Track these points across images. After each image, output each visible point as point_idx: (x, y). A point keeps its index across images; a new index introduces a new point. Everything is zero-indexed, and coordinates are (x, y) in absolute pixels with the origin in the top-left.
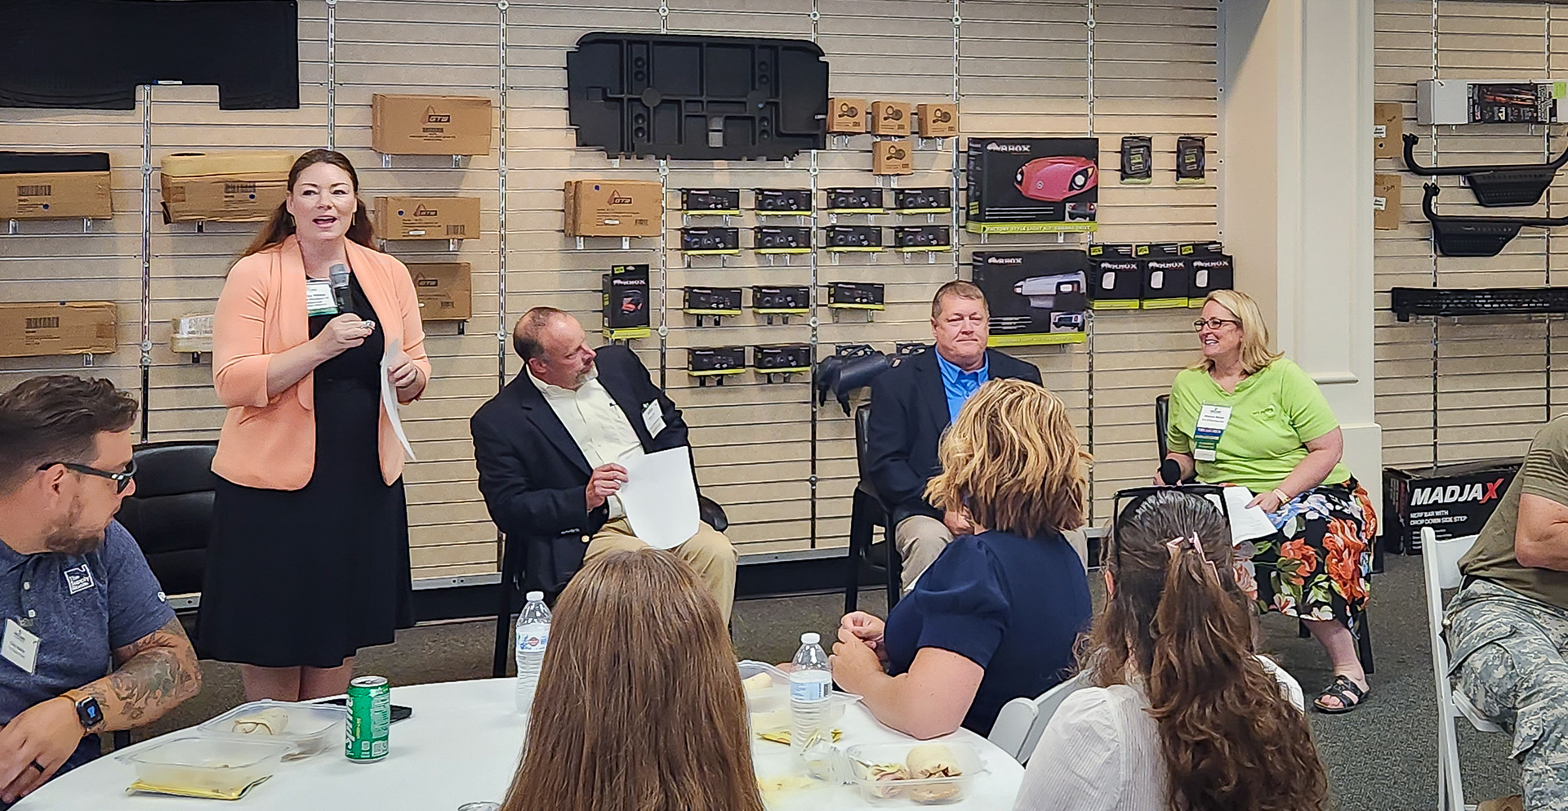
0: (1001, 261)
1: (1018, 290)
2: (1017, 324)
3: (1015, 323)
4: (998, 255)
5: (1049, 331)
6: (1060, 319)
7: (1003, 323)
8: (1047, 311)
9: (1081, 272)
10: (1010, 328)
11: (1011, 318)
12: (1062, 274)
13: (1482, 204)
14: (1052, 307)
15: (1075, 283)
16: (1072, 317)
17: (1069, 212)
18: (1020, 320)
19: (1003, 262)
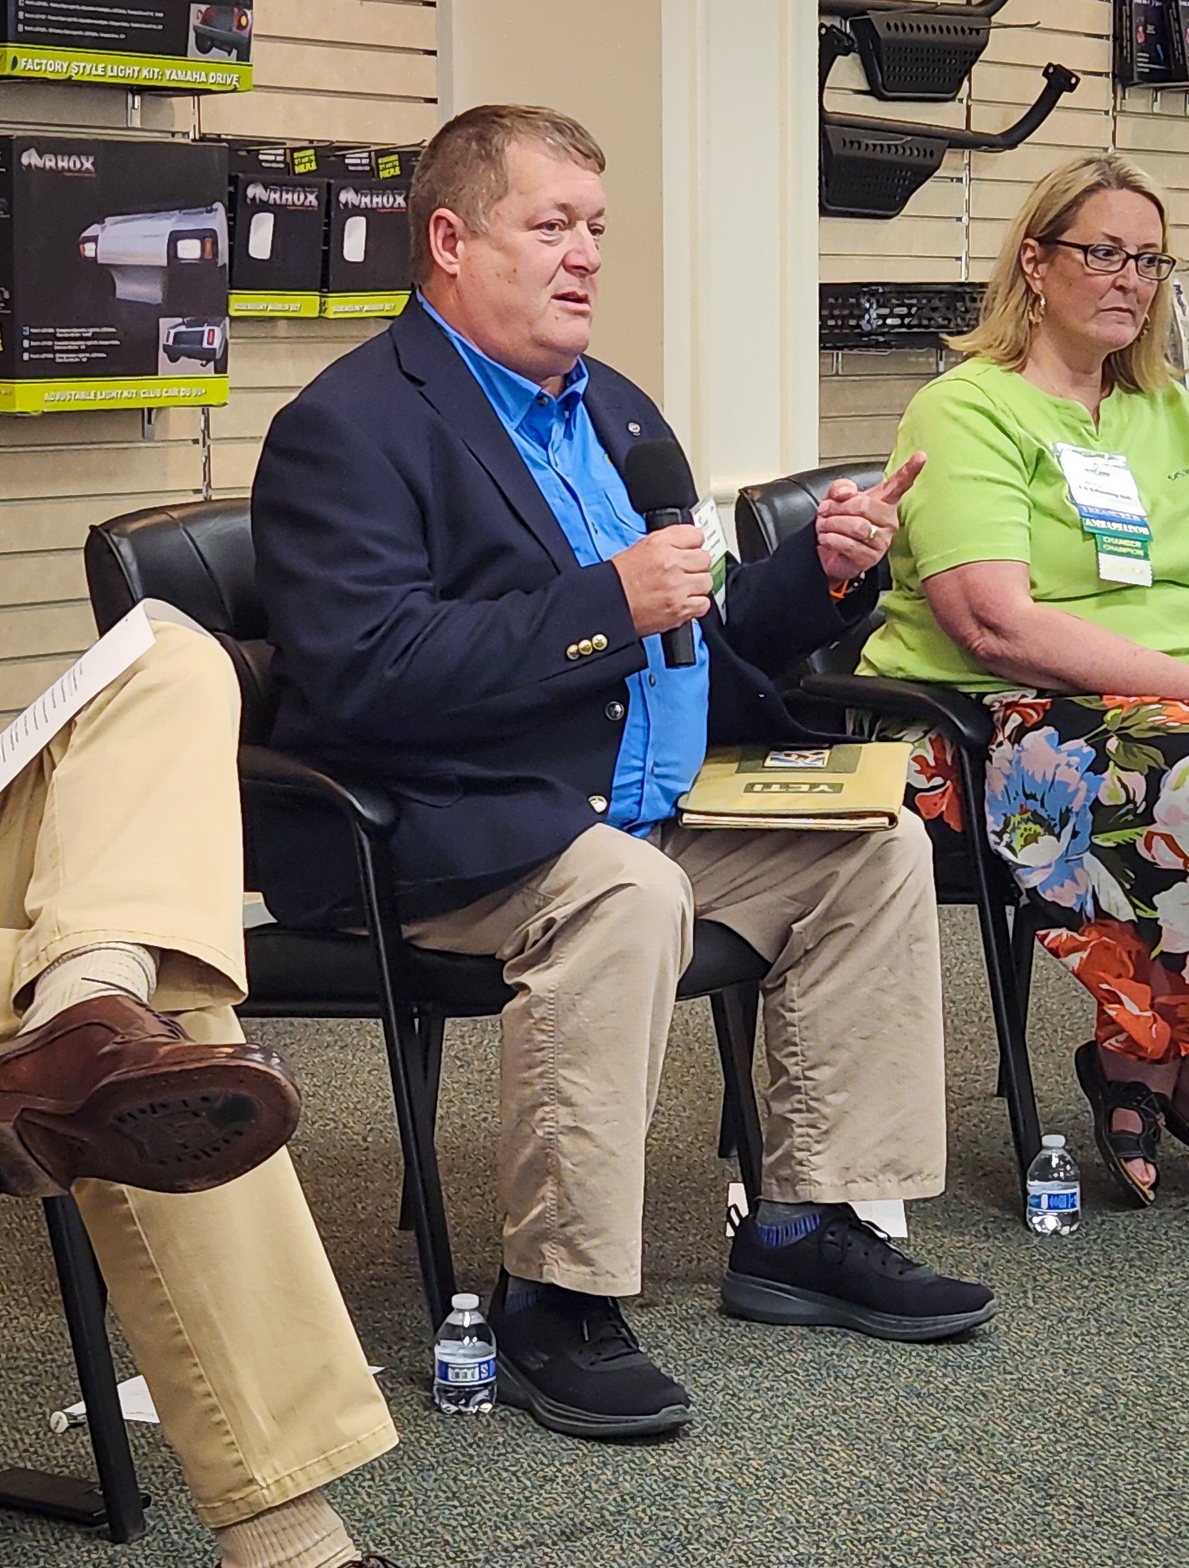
0: (49, 162)
1: (89, 250)
2: (88, 349)
3: (82, 344)
4: (44, 146)
5: (156, 374)
6: (176, 334)
7: (59, 345)
8: (150, 314)
9: (219, 206)
10: (72, 358)
11: (75, 332)
12: (180, 209)
13: (875, 91)
14: (160, 301)
15: (206, 236)
16: (203, 332)
17: (195, 28)
18: (95, 337)
19: (53, 164)
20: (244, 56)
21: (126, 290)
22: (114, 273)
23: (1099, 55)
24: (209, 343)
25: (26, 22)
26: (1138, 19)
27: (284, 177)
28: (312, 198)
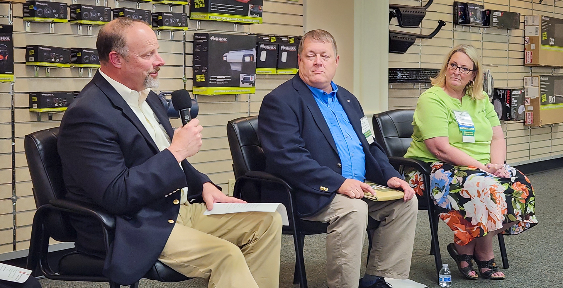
0: (217, 39)
1: (225, 59)
3: (223, 80)
5: (239, 86)
6: (244, 78)
8: (238, 73)
9: (254, 49)
10: (221, 83)
11: (221, 77)
12: (245, 50)
13: (400, 25)
14: (241, 70)
15: (251, 56)
16: (250, 77)
17: (250, 10)
18: (226, 78)
19: (217, 40)
20: (261, 16)
21: (233, 67)
22: (231, 64)
23: (450, 18)
24: (251, 80)
25: (212, 8)
26: (459, 10)
27: (269, 43)
28: (275, 48)
